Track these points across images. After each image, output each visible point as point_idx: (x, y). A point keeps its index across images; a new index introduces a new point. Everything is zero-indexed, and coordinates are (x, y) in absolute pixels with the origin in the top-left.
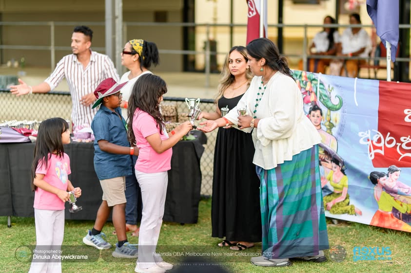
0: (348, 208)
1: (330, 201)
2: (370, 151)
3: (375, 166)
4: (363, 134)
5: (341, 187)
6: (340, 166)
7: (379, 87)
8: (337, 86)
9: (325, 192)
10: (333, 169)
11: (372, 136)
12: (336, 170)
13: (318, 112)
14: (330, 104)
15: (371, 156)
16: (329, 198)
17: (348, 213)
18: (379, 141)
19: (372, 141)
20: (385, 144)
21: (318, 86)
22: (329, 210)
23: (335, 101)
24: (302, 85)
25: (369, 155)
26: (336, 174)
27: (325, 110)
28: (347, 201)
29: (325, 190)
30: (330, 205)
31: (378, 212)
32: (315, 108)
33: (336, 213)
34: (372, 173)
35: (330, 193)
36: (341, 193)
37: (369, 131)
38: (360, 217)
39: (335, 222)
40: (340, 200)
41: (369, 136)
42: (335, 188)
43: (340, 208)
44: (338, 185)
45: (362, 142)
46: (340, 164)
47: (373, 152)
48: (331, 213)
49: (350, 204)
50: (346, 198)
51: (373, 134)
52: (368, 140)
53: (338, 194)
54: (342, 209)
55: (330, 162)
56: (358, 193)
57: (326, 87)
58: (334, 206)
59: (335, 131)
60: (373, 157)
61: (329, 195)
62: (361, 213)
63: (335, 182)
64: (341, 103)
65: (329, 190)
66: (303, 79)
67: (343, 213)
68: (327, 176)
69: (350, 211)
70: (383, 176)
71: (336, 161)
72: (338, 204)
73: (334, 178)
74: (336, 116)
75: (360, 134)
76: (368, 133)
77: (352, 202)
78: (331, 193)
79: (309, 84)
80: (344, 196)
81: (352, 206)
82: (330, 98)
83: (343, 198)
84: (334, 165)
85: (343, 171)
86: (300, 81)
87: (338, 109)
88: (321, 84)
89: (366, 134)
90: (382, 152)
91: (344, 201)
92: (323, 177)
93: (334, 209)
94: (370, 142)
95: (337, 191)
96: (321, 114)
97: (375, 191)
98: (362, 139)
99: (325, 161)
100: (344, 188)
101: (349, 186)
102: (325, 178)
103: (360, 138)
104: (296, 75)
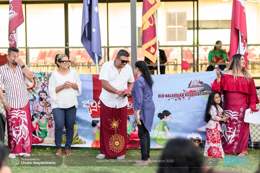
0: (78, 141)
2: (89, 110)
3: (93, 117)
4: (84, 102)
7: (93, 78)
11: (90, 103)
15: (90, 112)
17: (78, 143)
18: (94, 105)
19: (90, 105)
20: (97, 106)
24: (46, 80)
25: (89, 112)
28: (77, 137)
31: (95, 140)
34: (92, 121)
37: (88, 100)
38: (85, 144)
41: (88, 103)
45: (84, 106)
47: (91, 111)
49: (79, 139)
50: (76, 136)
51: (91, 101)
52: (88, 105)
56: (83, 132)
60: (91, 113)
62: (85, 143)
66: (46, 76)
67: (75, 144)
69: (79, 142)
70: (99, 122)
75: (83, 102)
76: (87, 101)
77: (80, 137)
80: (75, 134)
81: (80, 140)
86: (44, 77)
89: (86, 102)
90: (96, 110)
94: (89, 106)
97: (94, 131)
98: (84, 105)
100: (75, 131)
101: (78, 130)
103: (83, 104)
104: (41, 74)
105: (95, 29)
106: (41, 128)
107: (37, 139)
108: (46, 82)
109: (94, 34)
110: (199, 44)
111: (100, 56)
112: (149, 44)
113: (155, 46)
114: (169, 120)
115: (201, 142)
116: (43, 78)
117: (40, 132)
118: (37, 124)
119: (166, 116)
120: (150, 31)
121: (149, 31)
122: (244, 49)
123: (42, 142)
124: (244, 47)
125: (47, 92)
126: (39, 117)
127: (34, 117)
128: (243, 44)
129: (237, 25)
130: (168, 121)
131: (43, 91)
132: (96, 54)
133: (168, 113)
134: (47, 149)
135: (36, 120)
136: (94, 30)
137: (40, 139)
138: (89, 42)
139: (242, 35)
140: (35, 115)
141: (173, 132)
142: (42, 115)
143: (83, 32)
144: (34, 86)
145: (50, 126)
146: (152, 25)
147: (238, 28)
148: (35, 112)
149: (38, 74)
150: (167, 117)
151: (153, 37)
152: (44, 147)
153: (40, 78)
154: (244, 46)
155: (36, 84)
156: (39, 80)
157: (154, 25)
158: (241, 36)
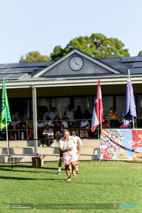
8: (122, 132)
13: (118, 138)
14: (120, 136)
15: (131, 145)
16: (121, 156)
17: (126, 159)
19: (131, 143)
20: (134, 143)
21: (117, 132)
23: (122, 135)
27: (119, 137)
30: (122, 158)
31: (133, 157)
32: (117, 137)
34: (132, 149)
39: (123, 161)
40: (124, 156)
42: (123, 154)
45: (129, 143)
51: (132, 141)
53: (124, 155)
56: (128, 154)
57: (119, 132)
58: (123, 158)
59: (122, 141)
62: (129, 158)
64: (123, 135)
65: (121, 154)
70: (135, 150)
71: (123, 148)
73: (122, 151)
74: (122, 138)
76: (130, 141)
77: (127, 156)
79: (114, 132)
80: (125, 155)
82: (120, 134)
85: (125, 150)
87: (122, 137)
88: (118, 132)
90: (134, 145)
95: (124, 154)
96: (119, 138)
97: (133, 153)
99: (120, 148)
101: (127, 153)
102: (120, 152)
103: (128, 142)
104: (111, 130)
106: (111, 153)
107: (109, 157)
108: (113, 134)
116: (111, 132)
117: (111, 154)
118: (109, 151)
123: (111, 158)
125: (113, 137)
126: (110, 148)
127: (108, 148)
131: (112, 137)
134: (114, 161)
135: (109, 149)
137: (111, 157)
140: (109, 147)
142: (111, 147)
144: (108, 135)
145: (114, 152)
148: (109, 146)
152: (113, 161)
153: (110, 132)
155: (109, 134)
156: (110, 133)
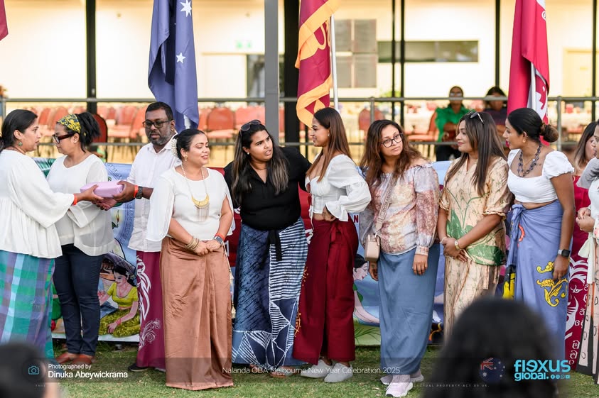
1: (113, 321)
5: (129, 301)
6: (126, 276)
9: (105, 310)
10: (117, 280)
12: (121, 281)
16: (111, 317)
22: (111, 334)
26: (121, 286)
28: (138, 318)
29: (105, 308)
30: (113, 326)
33: (122, 336)
35: (113, 310)
36: (130, 309)
39: (119, 346)
40: (127, 317)
42: (121, 303)
43: (128, 329)
44: (125, 300)
46: (127, 274)
48: (114, 336)
50: (136, 315)
53: (125, 311)
54: (131, 328)
55: (111, 271)
58: (119, 327)
59: (116, 231)
61: (112, 314)
63: (121, 296)
65: (111, 308)
67: (133, 334)
68: (109, 290)
71: (121, 270)
72: (125, 323)
73: (117, 291)
74: (117, 213)
78: (115, 311)
80: (133, 312)
83: (131, 315)
84: (117, 275)
85: (131, 281)
91: (133, 319)
92: (102, 291)
93: (119, 331)
95: (124, 308)
99: (105, 272)
100: (133, 303)
102: (104, 293)
105: (183, 55)
109: (180, 67)
110: (406, 95)
111: (195, 121)
112: (315, 95)
113: (325, 99)
114: (363, 278)
115: (438, 331)
119: (356, 267)
120: (318, 61)
121: (315, 62)
122: (542, 108)
123: (52, 329)
124: (542, 104)
128: (539, 96)
129: (526, 51)
130: (361, 279)
132: (185, 117)
133: (361, 261)
136: (180, 58)
138: (167, 86)
139: (538, 73)
141: (371, 305)
143: (154, 62)
146: (323, 47)
147: (529, 56)
149: (42, 163)
150: (358, 269)
151: (324, 77)
154: (543, 100)
157: (328, 48)
158: (536, 76)
